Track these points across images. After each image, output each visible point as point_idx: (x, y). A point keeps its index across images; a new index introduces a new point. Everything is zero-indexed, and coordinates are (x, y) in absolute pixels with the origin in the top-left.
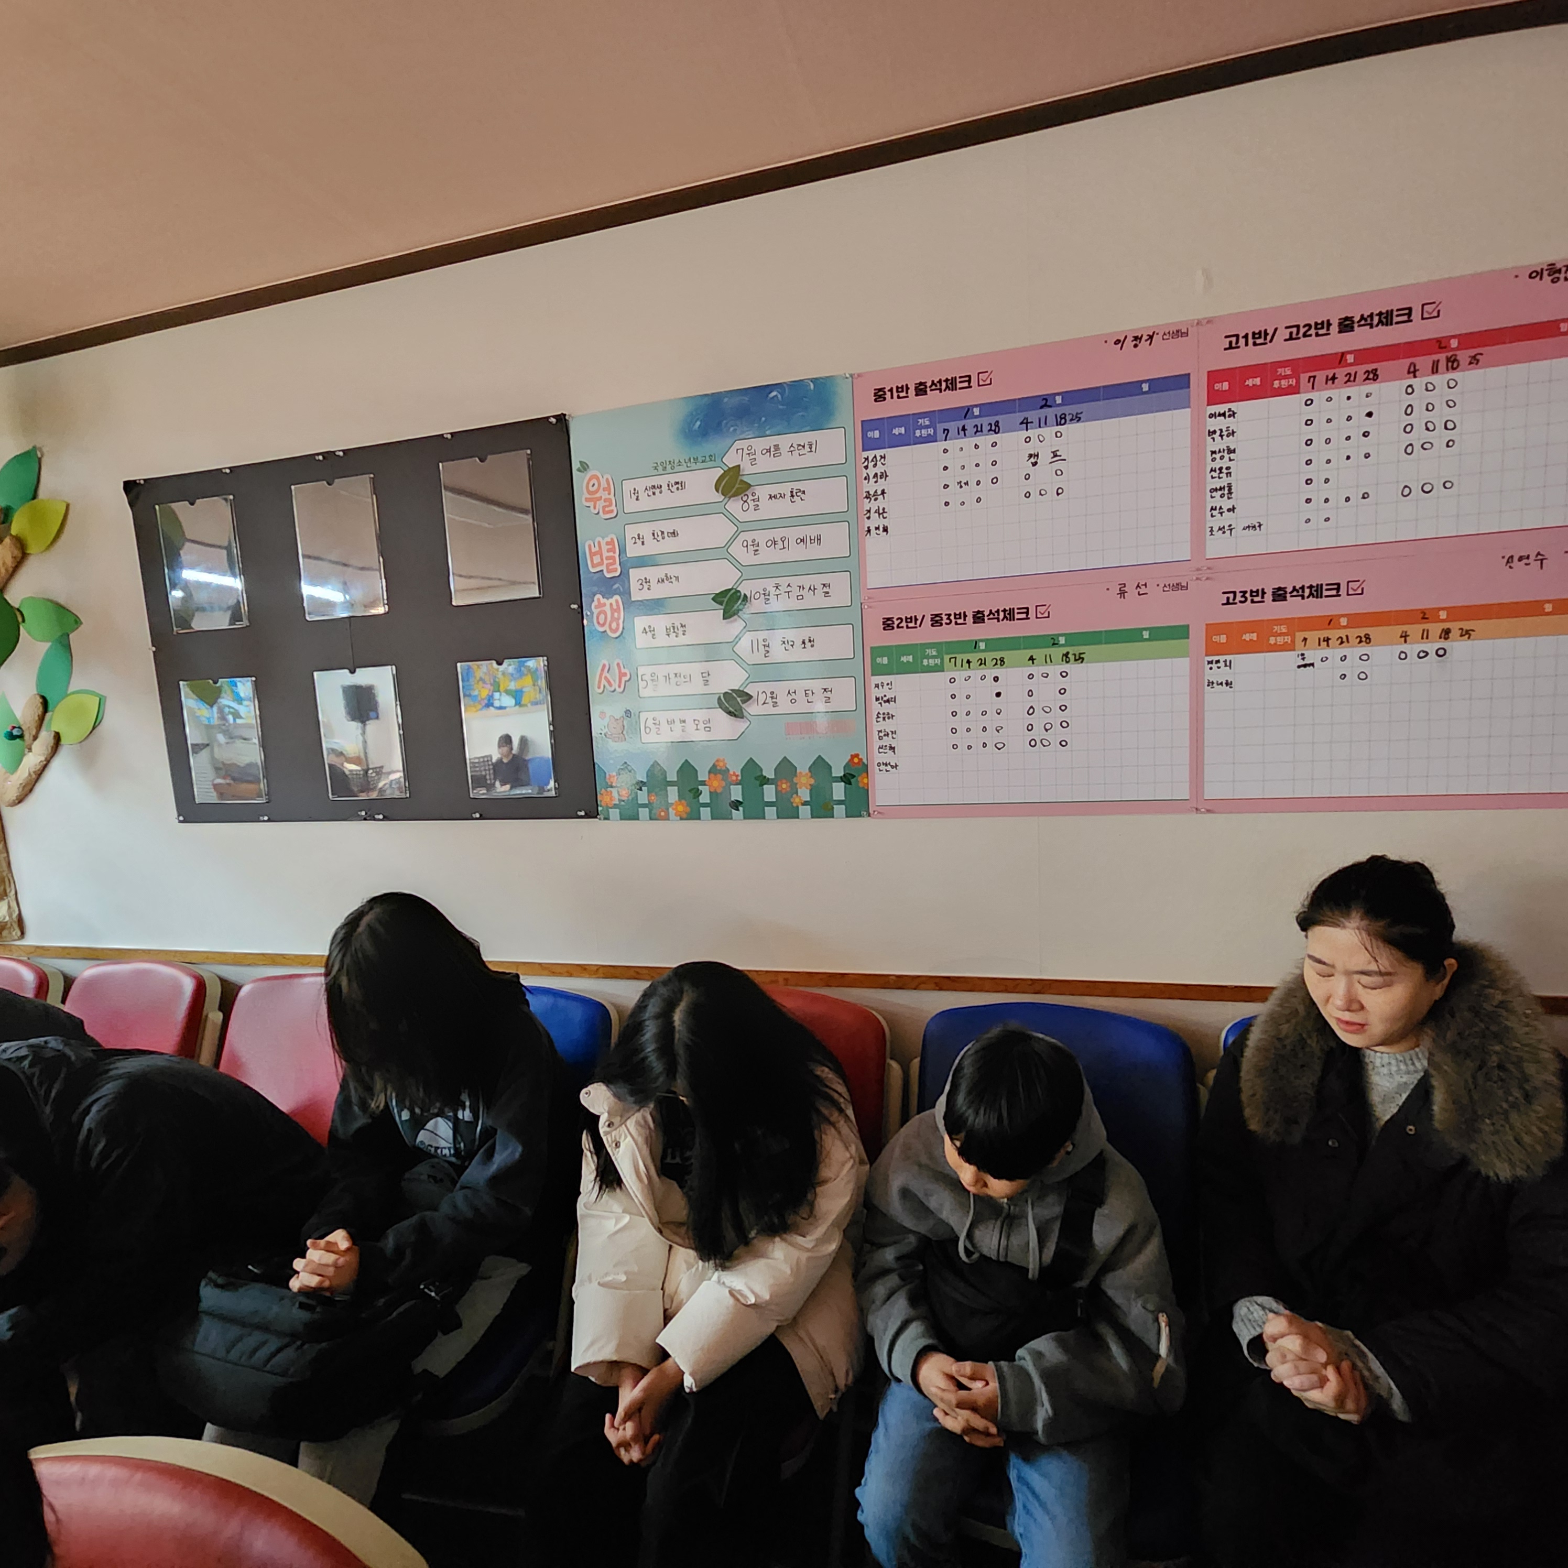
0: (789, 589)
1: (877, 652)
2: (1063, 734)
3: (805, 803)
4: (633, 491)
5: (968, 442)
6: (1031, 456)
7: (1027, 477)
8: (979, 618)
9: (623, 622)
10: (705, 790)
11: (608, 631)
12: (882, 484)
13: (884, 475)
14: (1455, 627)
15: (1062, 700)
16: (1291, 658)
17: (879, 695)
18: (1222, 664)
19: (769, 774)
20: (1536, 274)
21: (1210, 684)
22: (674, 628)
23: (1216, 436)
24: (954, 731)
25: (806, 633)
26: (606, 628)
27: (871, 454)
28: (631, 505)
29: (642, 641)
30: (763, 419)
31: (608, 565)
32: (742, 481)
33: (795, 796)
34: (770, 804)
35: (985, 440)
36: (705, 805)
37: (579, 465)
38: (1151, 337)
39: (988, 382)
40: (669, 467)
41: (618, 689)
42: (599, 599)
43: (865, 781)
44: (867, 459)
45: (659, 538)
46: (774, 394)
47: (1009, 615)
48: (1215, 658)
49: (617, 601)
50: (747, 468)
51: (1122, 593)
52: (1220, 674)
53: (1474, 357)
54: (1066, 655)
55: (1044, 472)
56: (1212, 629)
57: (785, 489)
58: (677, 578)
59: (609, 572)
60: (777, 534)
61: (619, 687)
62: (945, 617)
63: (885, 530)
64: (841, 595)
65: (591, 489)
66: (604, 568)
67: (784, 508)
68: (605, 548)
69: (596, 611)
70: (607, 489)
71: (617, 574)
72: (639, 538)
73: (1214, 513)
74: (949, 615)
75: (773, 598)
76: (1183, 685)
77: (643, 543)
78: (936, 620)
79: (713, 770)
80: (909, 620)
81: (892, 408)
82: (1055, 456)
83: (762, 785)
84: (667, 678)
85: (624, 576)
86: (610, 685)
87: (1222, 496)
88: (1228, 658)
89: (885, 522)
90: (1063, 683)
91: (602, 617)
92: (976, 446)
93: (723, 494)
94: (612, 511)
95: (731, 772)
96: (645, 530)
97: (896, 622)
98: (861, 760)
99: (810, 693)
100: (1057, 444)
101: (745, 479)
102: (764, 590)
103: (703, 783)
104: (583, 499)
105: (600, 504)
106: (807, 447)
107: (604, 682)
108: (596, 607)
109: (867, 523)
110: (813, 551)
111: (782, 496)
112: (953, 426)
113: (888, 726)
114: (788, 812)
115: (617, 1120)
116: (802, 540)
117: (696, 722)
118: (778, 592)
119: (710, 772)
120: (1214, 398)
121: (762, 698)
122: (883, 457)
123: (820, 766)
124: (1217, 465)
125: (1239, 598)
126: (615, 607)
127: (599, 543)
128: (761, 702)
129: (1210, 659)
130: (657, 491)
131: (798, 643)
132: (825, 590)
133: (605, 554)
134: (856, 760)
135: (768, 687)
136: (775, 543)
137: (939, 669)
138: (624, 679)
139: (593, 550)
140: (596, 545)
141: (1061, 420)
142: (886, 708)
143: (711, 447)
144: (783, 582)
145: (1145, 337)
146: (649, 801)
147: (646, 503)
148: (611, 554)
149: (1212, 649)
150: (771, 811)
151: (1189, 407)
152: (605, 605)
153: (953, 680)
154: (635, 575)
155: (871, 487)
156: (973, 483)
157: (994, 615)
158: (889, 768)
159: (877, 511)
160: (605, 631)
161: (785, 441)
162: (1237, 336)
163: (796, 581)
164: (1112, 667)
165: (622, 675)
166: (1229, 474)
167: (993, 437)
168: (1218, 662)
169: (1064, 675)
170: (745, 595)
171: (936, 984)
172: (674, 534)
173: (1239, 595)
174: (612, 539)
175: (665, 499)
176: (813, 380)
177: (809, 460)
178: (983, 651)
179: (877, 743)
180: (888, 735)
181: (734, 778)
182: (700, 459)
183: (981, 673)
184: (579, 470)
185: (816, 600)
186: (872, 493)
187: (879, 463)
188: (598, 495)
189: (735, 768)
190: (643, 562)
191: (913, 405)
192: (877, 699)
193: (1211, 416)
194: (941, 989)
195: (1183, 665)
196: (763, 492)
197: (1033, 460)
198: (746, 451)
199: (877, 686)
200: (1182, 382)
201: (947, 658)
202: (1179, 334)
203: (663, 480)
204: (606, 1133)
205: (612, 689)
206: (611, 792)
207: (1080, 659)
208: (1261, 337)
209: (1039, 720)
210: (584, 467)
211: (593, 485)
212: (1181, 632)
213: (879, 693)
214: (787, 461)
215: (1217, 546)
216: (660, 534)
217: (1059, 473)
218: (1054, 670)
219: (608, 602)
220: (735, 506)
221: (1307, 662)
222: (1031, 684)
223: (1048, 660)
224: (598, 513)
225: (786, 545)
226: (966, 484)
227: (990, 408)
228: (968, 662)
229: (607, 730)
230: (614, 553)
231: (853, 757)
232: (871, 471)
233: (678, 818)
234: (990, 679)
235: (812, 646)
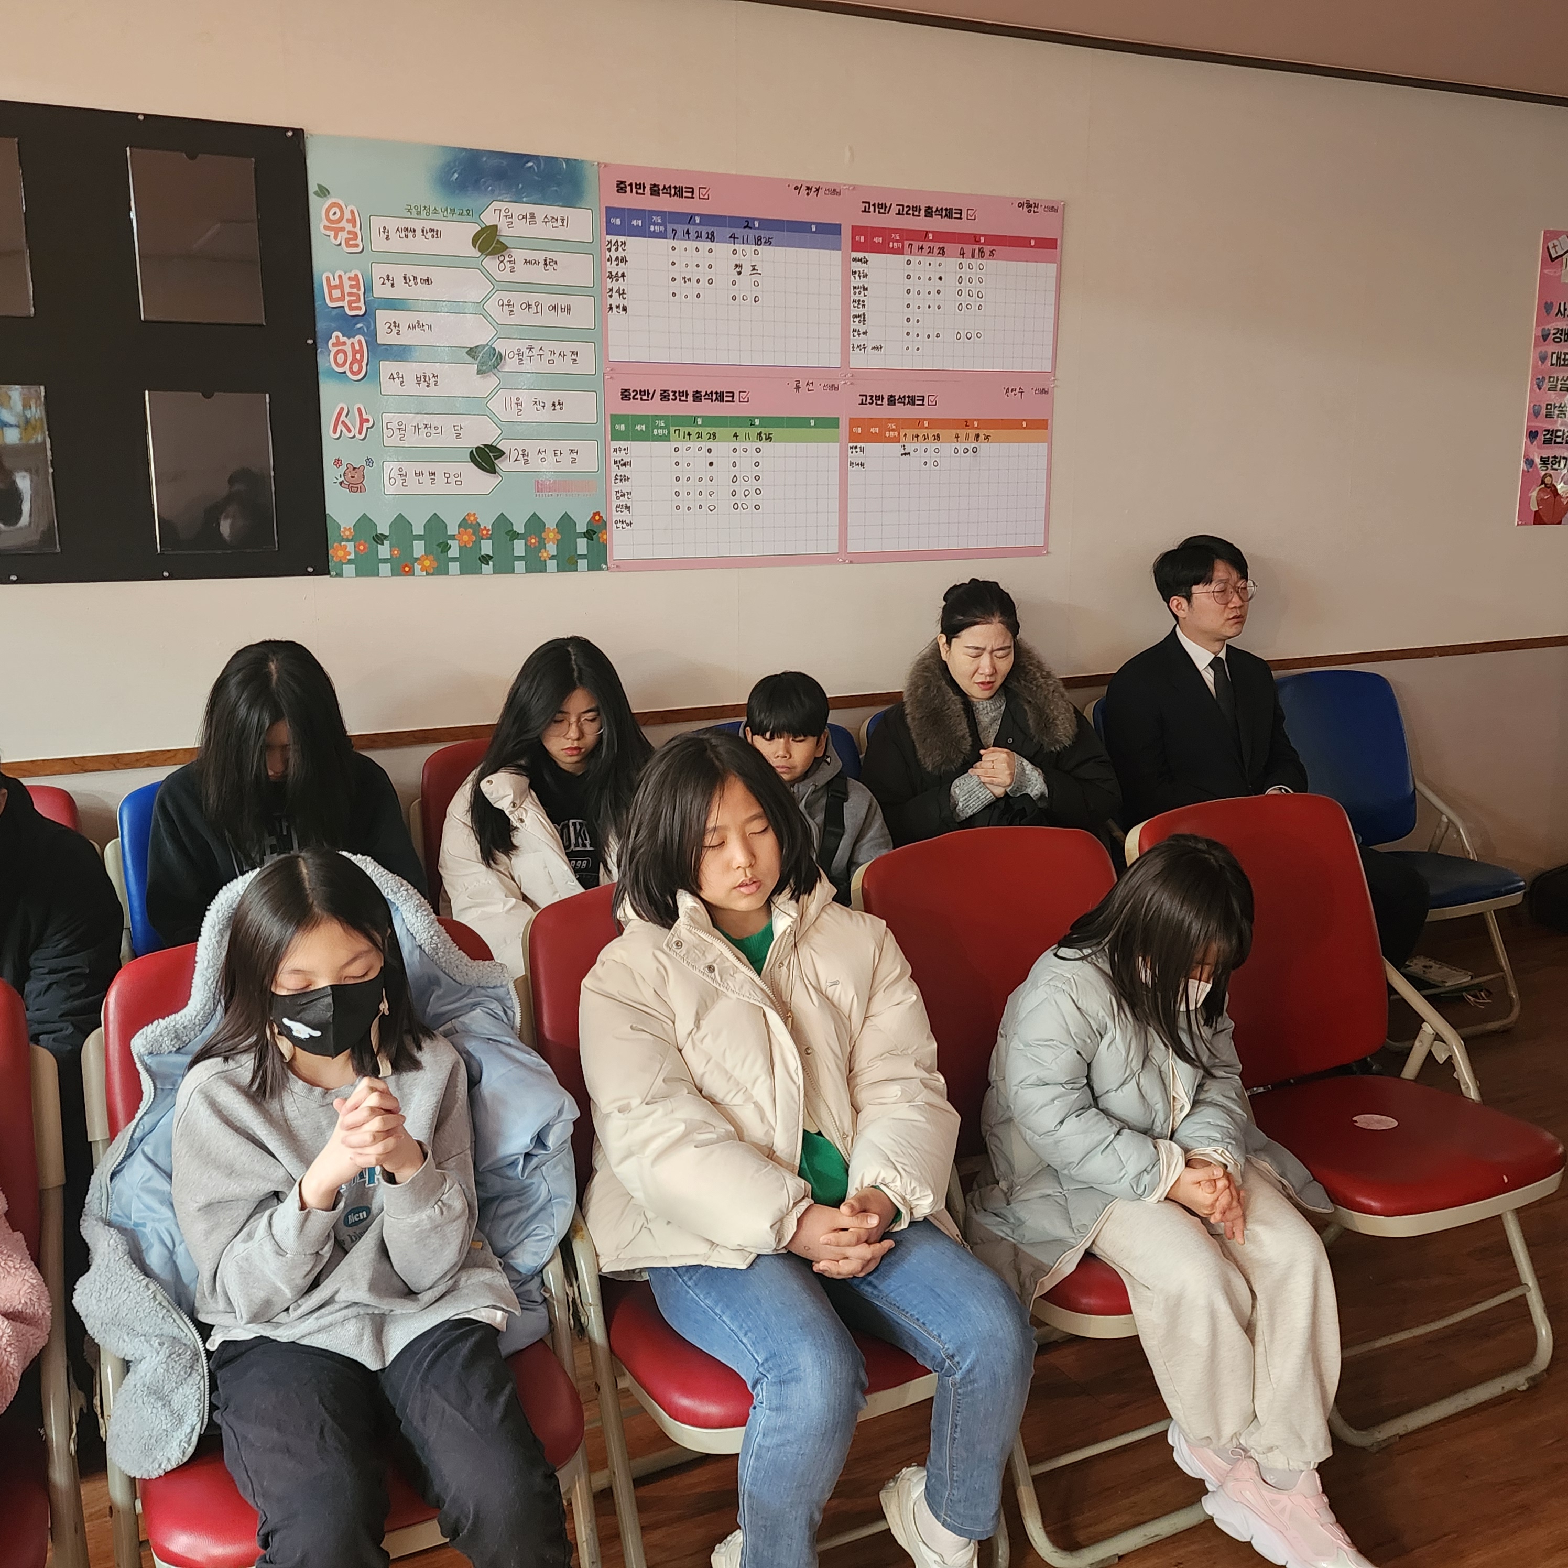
0: (541, 352)
1: (616, 419)
2: (757, 500)
3: (552, 558)
4: (382, 230)
5: (691, 245)
6: (737, 266)
7: (734, 283)
8: (697, 397)
9: (367, 365)
10: (454, 545)
11: (348, 373)
12: (622, 268)
13: (624, 260)
14: (982, 433)
15: (757, 471)
16: (896, 448)
17: (618, 459)
18: (858, 450)
19: (519, 528)
20: (1021, 205)
21: (852, 464)
22: (425, 377)
23: (857, 276)
24: (677, 494)
25: (556, 396)
26: (346, 368)
27: (614, 238)
28: (378, 243)
29: (389, 387)
30: (520, 186)
31: (350, 302)
32: (498, 241)
33: (543, 550)
34: (519, 558)
35: (705, 245)
36: (454, 560)
37: (316, 189)
38: (817, 190)
39: (706, 197)
40: (424, 213)
41: (357, 435)
42: (337, 337)
43: (605, 537)
44: (610, 242)
45: (412, 283)
46: (530, 164)
47: (720, 397)
48: (855, 445)
49: (360, 342)
50: (504, 230)
51: (798, 388)
52: (855, 457)
53: (991, 252)
54: (760, 434)
55: (746, 278)
56: (854, 422)
57: (540, 256)
58: (430, 327)
59: (351, 309)
60: (532, 298)
61: (360, 433)
62: (671, 394)
63: (625, 309)
64: (587, 364)
65: (332, 217)
66: (345, 304)
67: (537, 274)
68: (347, 283)
69: (334, 350)
70: (352, 221)
71: (362, 312)
72: (388, 279)
73: (856, 334)
74: (675, 392)
75: (526, 361)
76: (835, 463)
77: (393, 285)
78: (665, 396)
79: (464, 524)
80: (643, 393)
81: (629, 200)
82: (754, 269)
83: (512, 540)
84: (417, 428)
85: (368, 316)
86: (350, 431)
87: (860, 322)
88: (862, 445)
89: (625, 303)
90: (757, 457)
91: (341, 357)
92: (697, 250)
93: (480, 251)
94: (357, 246)
95: (482, 527)
96: (397, 272)
97: (633, 394)
98: (601, 517)
99: (558, 453)
100: (755, 260)
101: (502, 239)
102: (519, 350)
103: (453, 537)
104: (322, 228)
105: (342, 236)
106: (559, 221)
107: (340, 427)
108: (333, 345)
109: (610, 301)
110: (562, 320)
111: (536, 262)
112: (681, 228)
113: (624, 487)
114: (536, 566)
115: (518, 802)
116: (554, 308)
117: (447, 475)
118: (531, 354)
119: (460, 526)
120: (856, 247)
121: (514, 455)
122: (624, 243)
123: (566, 522)
124: (857, 297)
125: (869, 401)
126: (357, 347)
127: (340, 276)
128: (512, 459)
129: (851, 445)
130: (410, 235)
131: (549, 405)
132: (574, 357)
133: (347, 290)
134: (597, 518)
135: (521, 445)
136: (529, 306)
137: (666, 438)
138: (365, 425)
139: (333, 283)
140: (337, 278)
141: (758, 242)
142: (623, 471)
143: (469, 201)
144: (536, 344)
145: (814, 189)
146: (391, 555)
147: (397, 244)
148: (355, 291)
149: (854, 438)
150: (520, 566)
151: (840, 249)
152: (344, 343)
153: (676, 450)
154: (383, 317)
155: (613, 268)
156: (694, 280)
157: (709, 395)
158: (624, 525)
159: (618, 291)
160: (345, 372)
161: (541, 211)
162: (869, 203)
163: (549, 346)
164: (791, 446)
165: (363, 421)
166: (864, 306)
167: (710, 245)
168: (856, 447)
169: (758, 450)
170: (500, 354)
171: (662, 718)
172: (428, 281)
173: (869, 398)
174: (356, 275)
175: (419, 244)
176: (567, 161)
177: (561, 233)
178: (700, 426)
179: (615, 502)
180: (623, 495)
181: (485, 532)
182: (457, 212)
183: (698, 445)
184: (316, 193)
185: (564, 366)
186: (614, 274)
187: (620, 249)
188: (340, 225)
189: (487, 522)
190: (392, 304)
191: (647, 202)
192: (615, 462)
193: (854, 260)
194: (666, 722)
195: (834, 448)
196: (519, 255)
197: (738, 269)
198: (503, 213)
199: (615, 450)
200: (835, 229)
201: (672, 429)
202: (835, 192)
203: (418, 224)
204: (512, 812)
205: (351, 435)
206: (346, 547)
207: (769, 438)
208: (882, 208)
209: (740, 487)
210: (323, 192)
211: (335, 213)
212: (832, 423)
213: (618, 456)
214: (540, 230)
215: (858, 360)
216: (412, 278)
217: (756, 284)
218: (752, 446)
219: (349, 342)
220: (491, 263)
221: (907, 451)
222: (734, 457)
223: (747, 437)
224: (340, 244)
225: (539, 310)
226: (689, 280)
227: (708, 219)
228: (689, 434)
229: (343, 478)
230: (359, 289)
231: (595, 514)
232: (614, 255)
233: (424, 573)
234: (704, 450)
235: (561, 409)
